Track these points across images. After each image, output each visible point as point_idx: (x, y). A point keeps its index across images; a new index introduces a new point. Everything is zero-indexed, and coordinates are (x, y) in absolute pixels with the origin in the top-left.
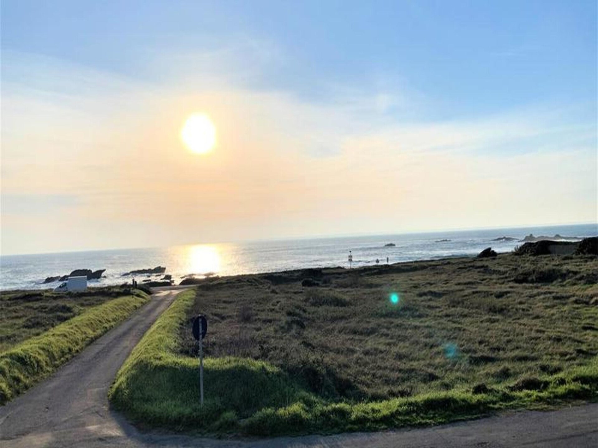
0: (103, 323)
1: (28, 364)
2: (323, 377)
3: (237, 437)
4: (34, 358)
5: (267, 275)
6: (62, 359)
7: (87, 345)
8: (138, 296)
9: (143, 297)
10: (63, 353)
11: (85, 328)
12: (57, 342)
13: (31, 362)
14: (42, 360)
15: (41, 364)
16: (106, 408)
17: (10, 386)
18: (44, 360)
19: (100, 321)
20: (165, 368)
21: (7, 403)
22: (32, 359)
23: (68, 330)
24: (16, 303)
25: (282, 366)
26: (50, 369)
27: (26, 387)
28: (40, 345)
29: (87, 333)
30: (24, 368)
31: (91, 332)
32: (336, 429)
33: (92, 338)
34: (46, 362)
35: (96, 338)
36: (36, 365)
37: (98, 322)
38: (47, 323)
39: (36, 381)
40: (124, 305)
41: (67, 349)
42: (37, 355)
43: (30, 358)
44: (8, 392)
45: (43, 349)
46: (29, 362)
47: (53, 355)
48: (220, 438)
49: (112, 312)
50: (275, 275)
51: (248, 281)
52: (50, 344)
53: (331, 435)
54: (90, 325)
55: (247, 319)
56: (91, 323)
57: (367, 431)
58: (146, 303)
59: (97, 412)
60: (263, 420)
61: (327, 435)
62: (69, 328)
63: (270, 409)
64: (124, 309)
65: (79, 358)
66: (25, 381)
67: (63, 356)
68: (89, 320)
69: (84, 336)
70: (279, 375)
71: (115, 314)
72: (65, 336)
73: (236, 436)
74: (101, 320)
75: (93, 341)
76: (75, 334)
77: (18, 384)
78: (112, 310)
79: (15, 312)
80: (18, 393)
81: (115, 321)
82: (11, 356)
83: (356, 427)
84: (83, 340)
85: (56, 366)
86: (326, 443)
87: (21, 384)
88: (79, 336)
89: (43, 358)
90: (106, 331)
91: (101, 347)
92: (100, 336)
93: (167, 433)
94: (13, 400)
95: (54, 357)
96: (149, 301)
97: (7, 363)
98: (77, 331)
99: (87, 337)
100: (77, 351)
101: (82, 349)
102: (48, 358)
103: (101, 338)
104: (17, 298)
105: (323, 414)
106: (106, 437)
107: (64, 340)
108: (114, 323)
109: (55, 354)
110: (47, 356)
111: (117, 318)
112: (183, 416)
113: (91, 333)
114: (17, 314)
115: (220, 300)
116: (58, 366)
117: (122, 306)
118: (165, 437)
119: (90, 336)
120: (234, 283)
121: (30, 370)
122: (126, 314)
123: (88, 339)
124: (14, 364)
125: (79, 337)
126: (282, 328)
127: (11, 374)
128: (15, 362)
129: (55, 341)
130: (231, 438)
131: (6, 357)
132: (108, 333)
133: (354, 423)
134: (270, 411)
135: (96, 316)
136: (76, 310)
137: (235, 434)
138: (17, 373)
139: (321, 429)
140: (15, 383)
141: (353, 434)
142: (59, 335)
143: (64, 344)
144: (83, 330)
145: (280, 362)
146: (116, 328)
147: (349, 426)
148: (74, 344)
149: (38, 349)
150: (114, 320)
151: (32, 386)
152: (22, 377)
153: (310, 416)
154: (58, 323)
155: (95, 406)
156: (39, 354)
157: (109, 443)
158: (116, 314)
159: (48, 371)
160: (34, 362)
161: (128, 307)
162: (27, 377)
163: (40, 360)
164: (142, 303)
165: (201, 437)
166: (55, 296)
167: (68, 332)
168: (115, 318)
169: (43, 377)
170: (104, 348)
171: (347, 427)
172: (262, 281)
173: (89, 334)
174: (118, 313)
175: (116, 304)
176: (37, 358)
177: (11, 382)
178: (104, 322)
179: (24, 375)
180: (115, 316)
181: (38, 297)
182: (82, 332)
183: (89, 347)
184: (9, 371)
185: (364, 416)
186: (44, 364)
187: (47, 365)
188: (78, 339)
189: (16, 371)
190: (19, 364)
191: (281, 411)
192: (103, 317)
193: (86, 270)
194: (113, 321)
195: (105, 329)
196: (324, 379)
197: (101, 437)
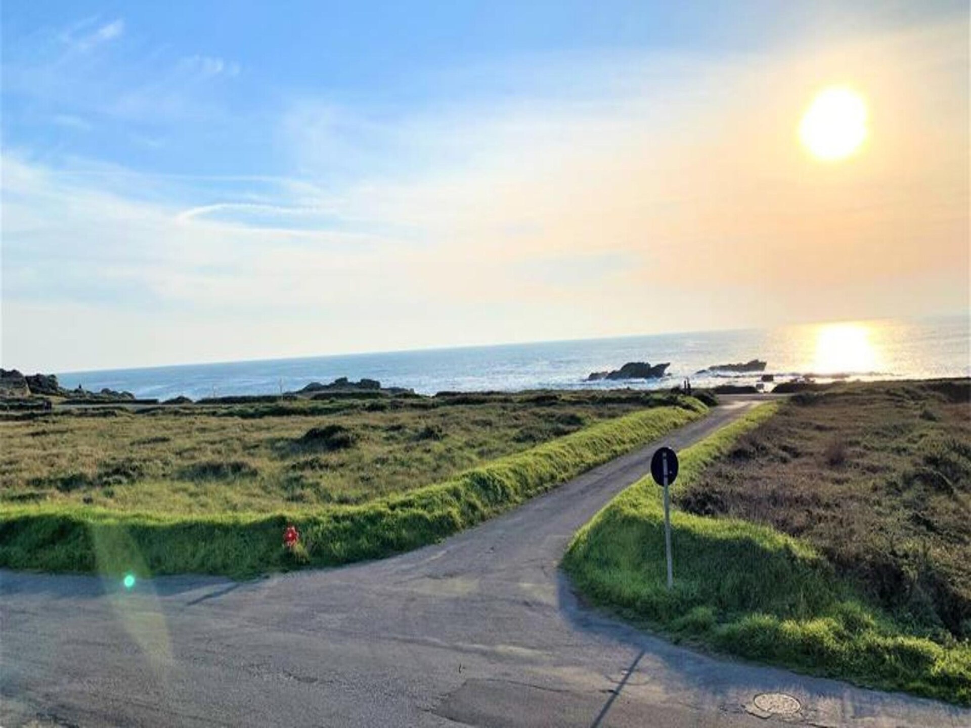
0: (613, 444)
1: (490, 489)
2: (912, 584)
3: (703, 650)
4: (499, 481)
5: (937, 383)
6: (539, 488)
7: (580, 473)
8: (687, 407)
9: (695, 410)
10: (542, 480)
11: (581, 449)
12: (536, 464)
13: (495, 487)
14: (509, 486)
15: (507, 491)
16: (555, 563)
17: (463, 513)
18: (512, 486)
19: (609, 442)
20: (637, 521)
21: (456, 535)
22: (496, 483)
23: (558, 449)
24: (525, 407)
25: (827, 551)
26: (518, 499)
27: (483, 518)
28: (510, 466)
29: (584, 456)
30: (484, 493)
31: (590, 455)
32: (886, 683)
33: (589, 464)
34: (516, 490)
35: (596, 464)
36: (500, 491)
37: (605, 442)
38: (541, 436)
39: (497, 512)
40: (653, 420)
41: (548, 475)
42: (504, 479)
43: (493, 481)
44: (459, 519)
45: (515, 472)
46: (491, 487)
47: (526, 480)
48: (677, 642)
49: (633, 429)
50: (957, 383)
51: (888, 392)
52: (525, 466)
53: (871, 689)
54: (592, 445)
55: (836, 461)
56: (594, 443)
57: (955, 704)
58: (697, 419)
59: (543, 568)
60: (753, 632)
61: (862, 687)
62: (559, 447)
63: (767, 618)
64: (653, 426)
65: (563, 490)
66: (482, 509)
67: (542, 484)
68: (591, 438)
69: (578, 460)
70: (815, 565)
71: (635, 433)
72: (550, 457)
73: (701, 646)
74: (609, 439)
75: (589, 468)
76: (565, 456)
77: (473, 513)
78: (632, 426)
79: (517, 419)
80: (471, 523)
81: (633, 443)
82: (472, 476)
83: (934, 690)
84: (576, 465)
85: (529, 497)
86: (853, 699)
87: (476, 513)
88: (570, 459)
89: (510, 483)
90: (615, 456)
91: (597, 477)
92: (604, 462)
93: (610, 616)
94: (463, 531)
95: (527, 484)
96: (705, 416)
97: (465, 484)
98: (568, 452)
99: (583, 462)
100: (563, 480)
101: (571, 478)
102: (518, 484)
103: (605, 466)
104: (528, 401)
105: (871, 649)
106: (534, 603)
107: (546, 462)
108: (632, 445)
109: (530, 481)
110: (518, 481)
111: (638, 439)
112: (639, 597)
113: (590, 457)
114: (517, 422)
115: (811, 424)
116: (531, 497)
117: (651, 422)
118: (606, 621)
119: (588, 461)
120: (858, 394)
121: (492, 496)
122: (655, 434)
123: (583, 465)
124: (473, 486)
125: (569, 461)
126: (893, 484)
127: (467, 499)
128: (476, 484)
129: (532, 462)
130: (693, 647)
131: (467, 476)
132: (618, 459)
133: (933, 681)
134: (766, 620)
135: (605, 433)
136: (588, 422)
137: (701, 643)
138: (474, 499)
139: (859, 674)
140: (470, 511)
141: (921, 700)
142: (541, 455)
143: (546, 468)
144: (578, 452)
145: (826, 543)
146: (632, 453)
147: (918, 684)
148: (561, 470)
149: (507, 471)
150: (632, 441)
151: (491, 518)
152: (478, 503)
153: (844, 647)
154: (554, 437)
155: (545, 559)
156: (508, 477)
157: (534, 610)
158: (639, 433)
159: (515, 501)
160: (498, 487)
161: (661, 424)
162: (486, 506)
163: (507, 486)
164: (689, 418)
165: (652, 635)
166: (573, 399)
167: (555, 453)
168: (635, 439)
169: (507, 509)
170: (599, 481)
171: (912, 685)
172: (924, 394)
173: (587, 457)
174: (642, 432)
175: (641, 418)
176: (503, 482)
177: (466, 508)
178: (615, 442)
179: (482, 502)
180: (635, 436)
181: (554, 401)
182: (576, 454)
183: (583, 476)
184: (466, 494)
185: (961, 674)
186: (512, 492)
187: (517, 493)
188: (568, 463)
189: (473, 495)
190: (478, 487)
191: (788, 625)
192: (614, 436)
193: (643, 364)
194: (629, 443)
195: (614, 454)
196: (911, 589)
197: (527, 600)
